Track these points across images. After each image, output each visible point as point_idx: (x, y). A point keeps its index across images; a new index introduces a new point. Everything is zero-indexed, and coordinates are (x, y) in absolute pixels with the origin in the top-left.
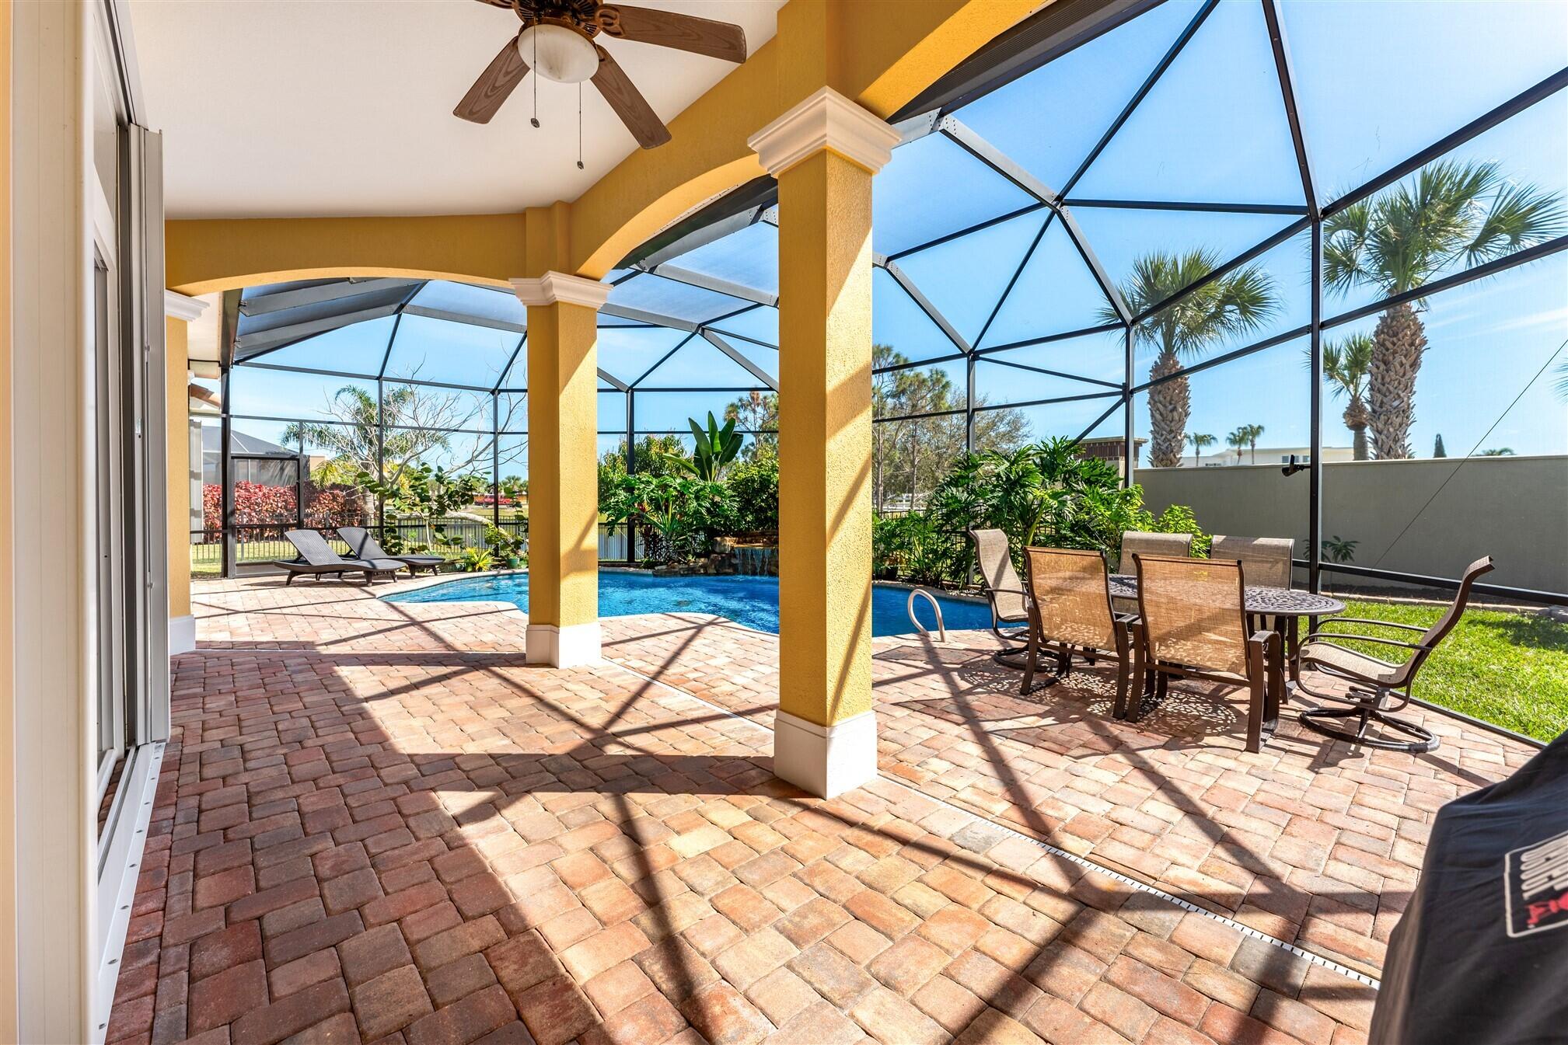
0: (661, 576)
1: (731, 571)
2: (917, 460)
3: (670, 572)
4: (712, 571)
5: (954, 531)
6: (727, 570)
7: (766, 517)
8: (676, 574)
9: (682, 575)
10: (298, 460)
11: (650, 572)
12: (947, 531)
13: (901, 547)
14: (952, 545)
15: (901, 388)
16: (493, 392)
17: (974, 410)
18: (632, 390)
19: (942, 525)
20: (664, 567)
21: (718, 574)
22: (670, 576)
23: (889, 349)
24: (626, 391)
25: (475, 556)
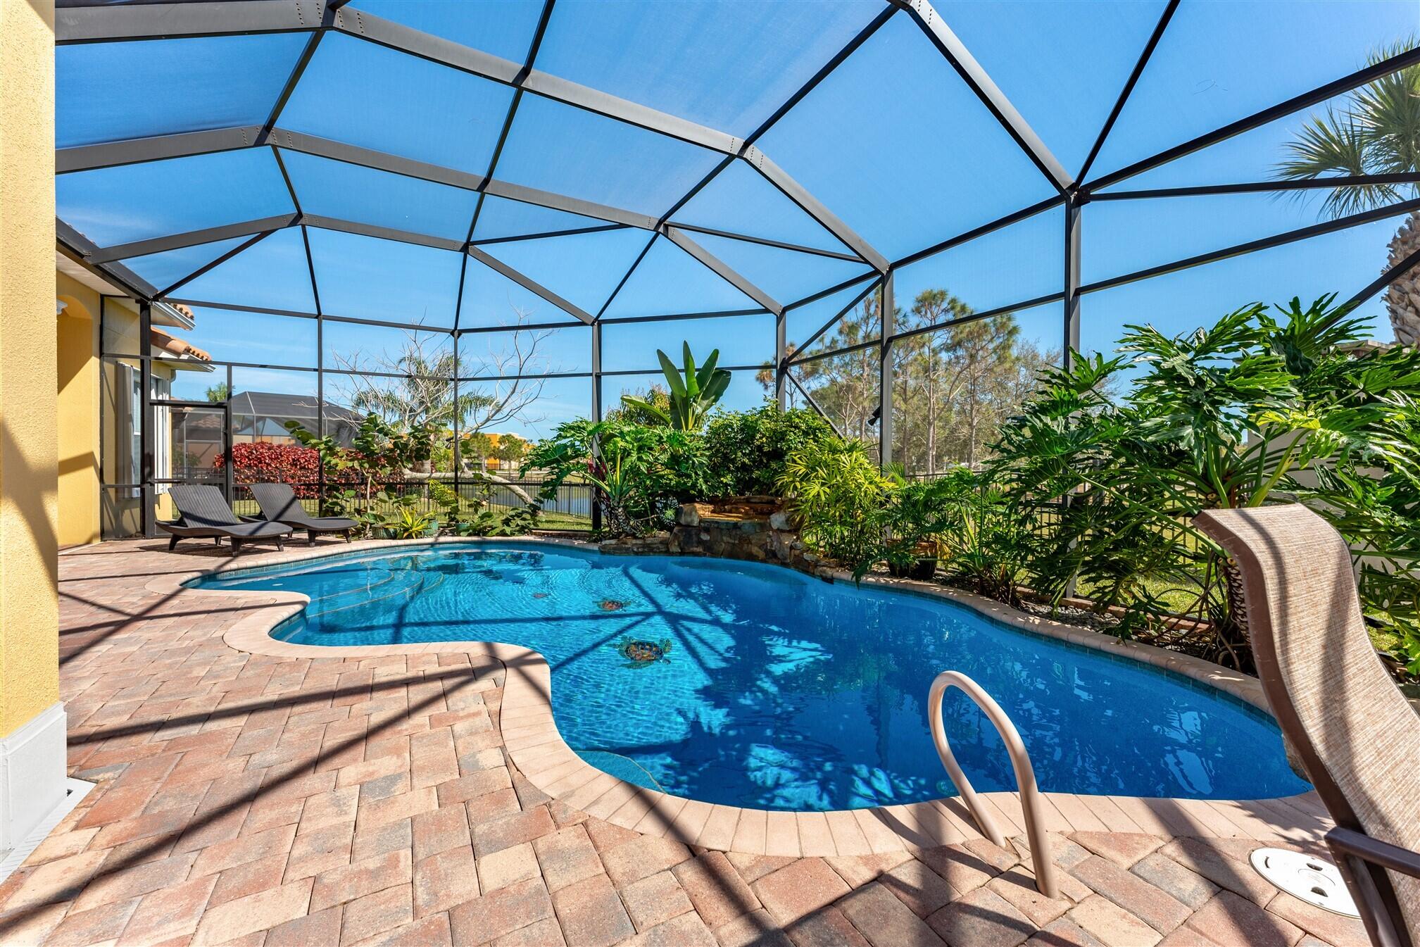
0: (609, 553)
1: (700, 549)
2: (976, 421)
3: (621, 549)
4: (675, 548)
5: (1042, 503)
6: (695, 549)
7: (751, 478)
8: (628, 551)
9: (637, 554)
10: (226, 407)
11: (595, 547)
12: (1028, 503)
13: (940, 526)
14: (1034, 528)
15: (957, 339)
16: (452, 333)
17: (1079, 291)
18: (598, 323)
19: (1021, 492)
20: (613, 542)
21: (682, 553)
22: (621, 554)
23: (943, 294)
24: (592, 324)
25: (409, 520)
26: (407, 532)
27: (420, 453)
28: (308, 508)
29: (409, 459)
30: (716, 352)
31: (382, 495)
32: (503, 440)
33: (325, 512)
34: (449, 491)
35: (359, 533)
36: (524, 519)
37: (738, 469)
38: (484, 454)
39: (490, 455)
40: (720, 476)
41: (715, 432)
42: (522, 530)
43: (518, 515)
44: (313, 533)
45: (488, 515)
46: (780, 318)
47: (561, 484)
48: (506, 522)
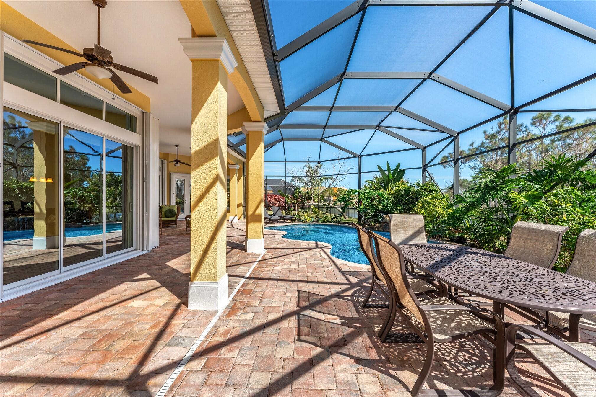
4: (381, 229)
16: (318, 162)
17: (515, 145)
18: (360, 156)
21: (384, 231)
24: (358, 157)
25: (306, 217)
26: (305, 220)
27: (309, 198)
28: (282, 213)
29: (307, 199)
30: (399, 164)
31: (300, 210)
32: (338, 190)
33: (287, 214)
34: (316, 209)
35: (294, 221)
36: (337, 219)
37: (404, 204)
38: (331, 195)
39: (334, 196)
40: (397, 206)
41: (396, 192)
42: (337, 222)
43: (336, 217)
44: (285, 219)
45: (327, 217)
46: (424, 149)
47: (347, 208)
48: (332, 219)
